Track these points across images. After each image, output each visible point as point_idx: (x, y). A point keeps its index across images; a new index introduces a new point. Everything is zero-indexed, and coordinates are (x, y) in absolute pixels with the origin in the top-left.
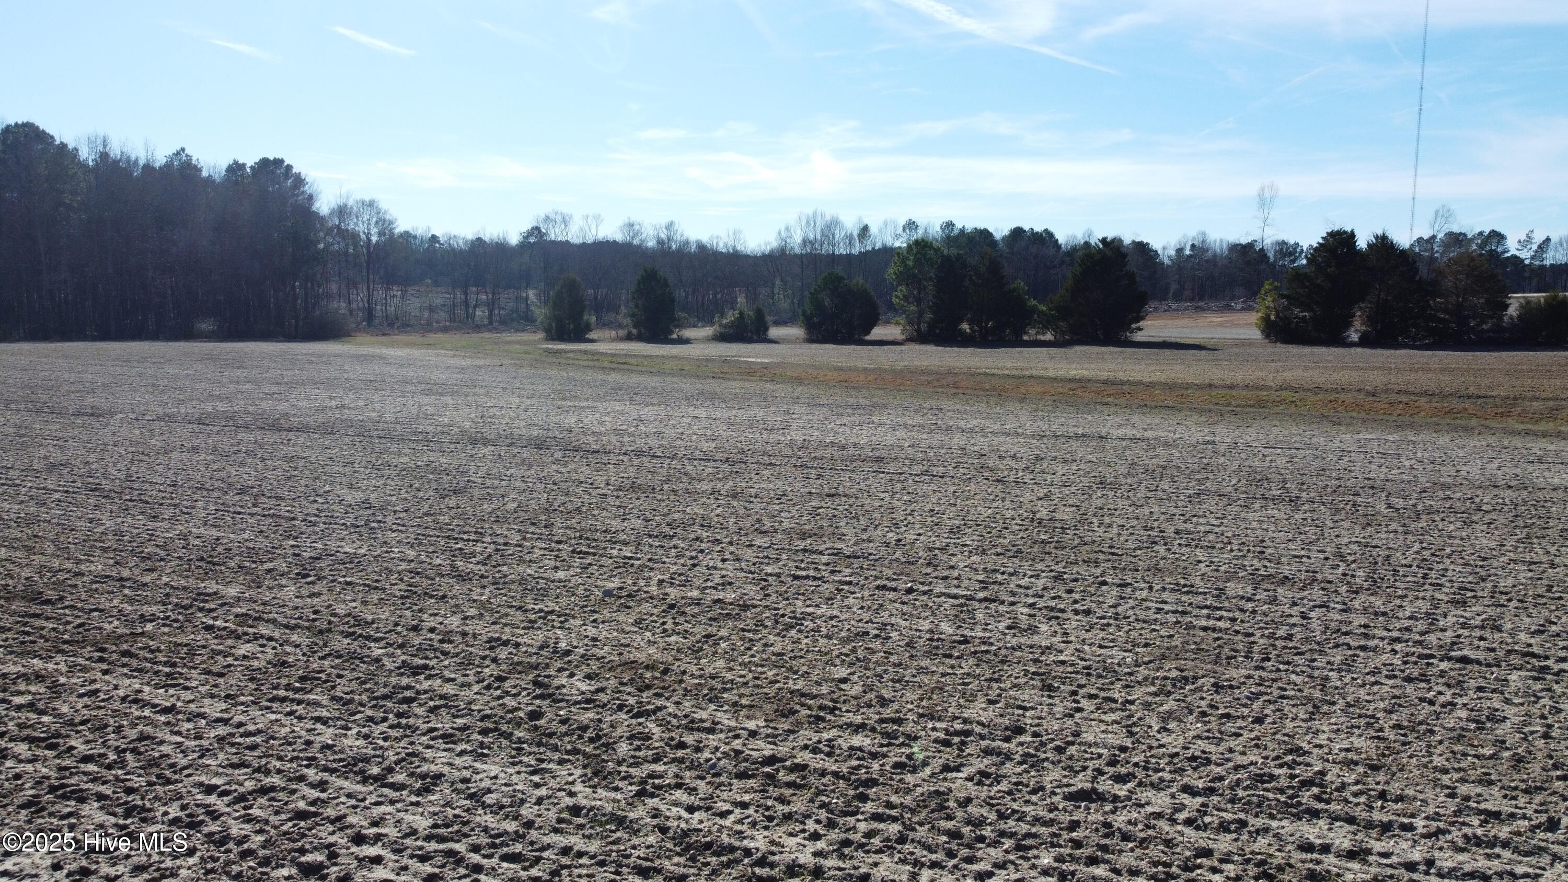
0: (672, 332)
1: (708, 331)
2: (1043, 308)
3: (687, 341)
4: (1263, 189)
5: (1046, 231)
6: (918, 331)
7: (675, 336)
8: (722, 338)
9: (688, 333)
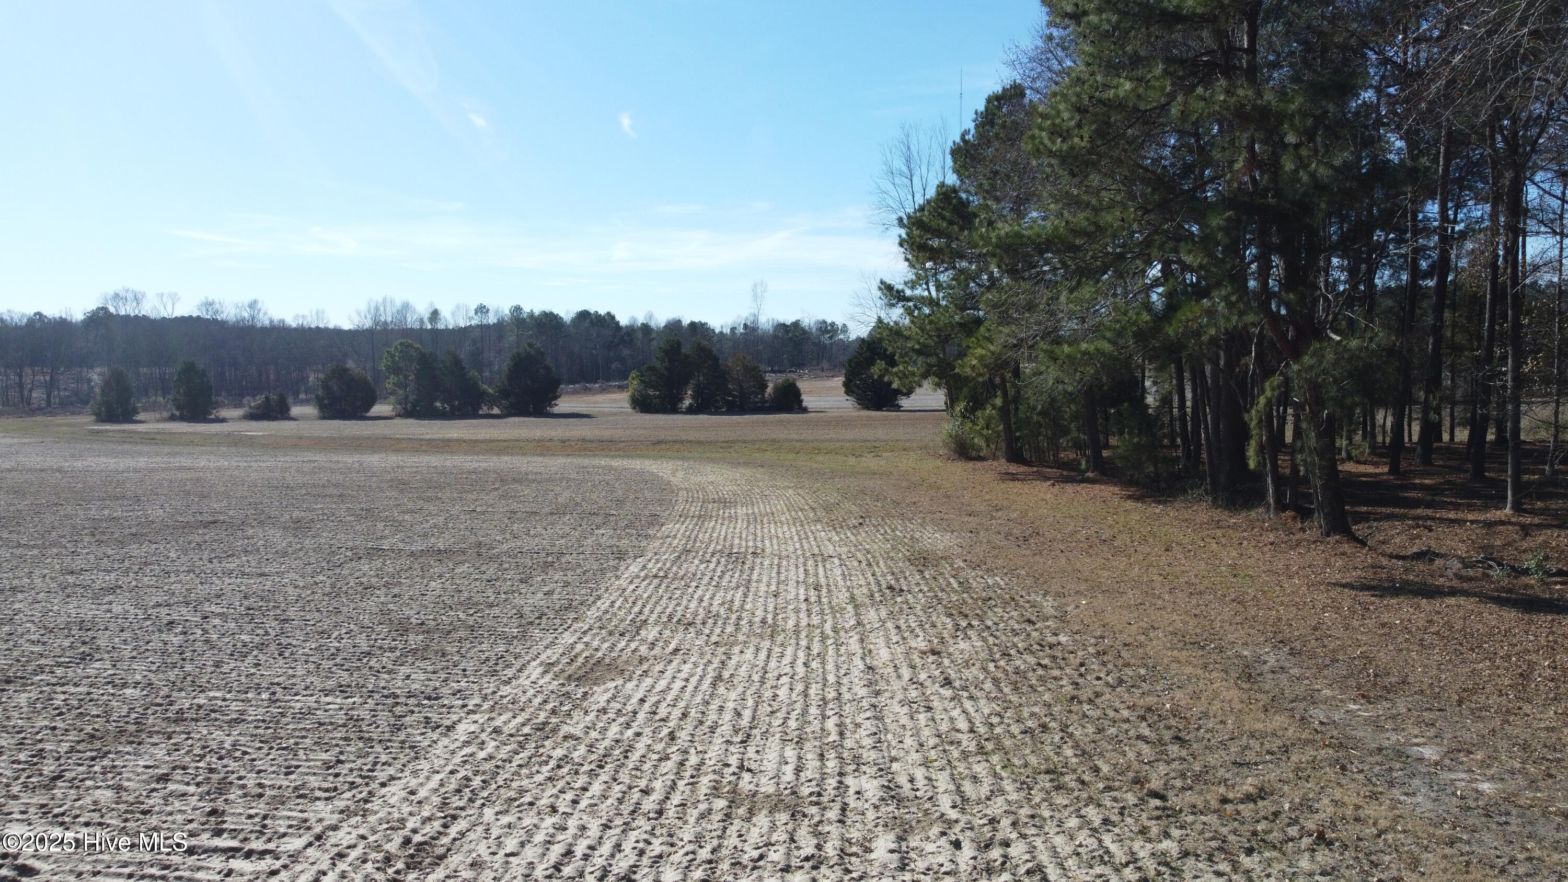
0: (210, 413)
1: (239, 412)
2: (491, 391)
3: (223, 420)
4: (755, 285)
5: (609, 314)
6: (405, 409)
7: (213, 417)
8: (253, 416)
9: (224, 413)
